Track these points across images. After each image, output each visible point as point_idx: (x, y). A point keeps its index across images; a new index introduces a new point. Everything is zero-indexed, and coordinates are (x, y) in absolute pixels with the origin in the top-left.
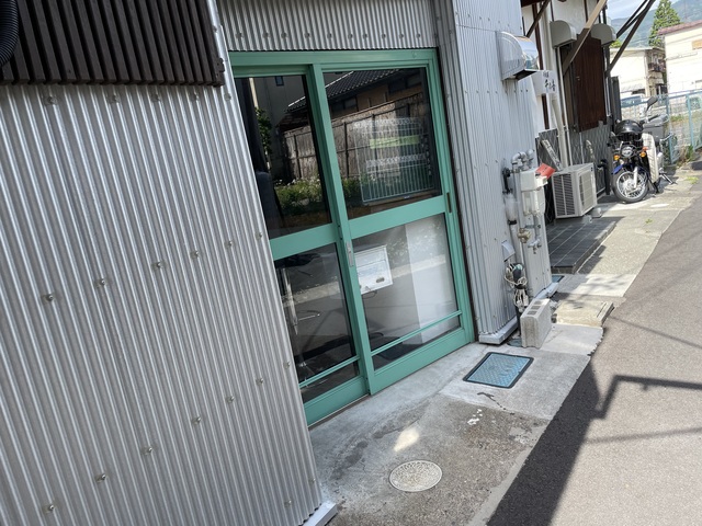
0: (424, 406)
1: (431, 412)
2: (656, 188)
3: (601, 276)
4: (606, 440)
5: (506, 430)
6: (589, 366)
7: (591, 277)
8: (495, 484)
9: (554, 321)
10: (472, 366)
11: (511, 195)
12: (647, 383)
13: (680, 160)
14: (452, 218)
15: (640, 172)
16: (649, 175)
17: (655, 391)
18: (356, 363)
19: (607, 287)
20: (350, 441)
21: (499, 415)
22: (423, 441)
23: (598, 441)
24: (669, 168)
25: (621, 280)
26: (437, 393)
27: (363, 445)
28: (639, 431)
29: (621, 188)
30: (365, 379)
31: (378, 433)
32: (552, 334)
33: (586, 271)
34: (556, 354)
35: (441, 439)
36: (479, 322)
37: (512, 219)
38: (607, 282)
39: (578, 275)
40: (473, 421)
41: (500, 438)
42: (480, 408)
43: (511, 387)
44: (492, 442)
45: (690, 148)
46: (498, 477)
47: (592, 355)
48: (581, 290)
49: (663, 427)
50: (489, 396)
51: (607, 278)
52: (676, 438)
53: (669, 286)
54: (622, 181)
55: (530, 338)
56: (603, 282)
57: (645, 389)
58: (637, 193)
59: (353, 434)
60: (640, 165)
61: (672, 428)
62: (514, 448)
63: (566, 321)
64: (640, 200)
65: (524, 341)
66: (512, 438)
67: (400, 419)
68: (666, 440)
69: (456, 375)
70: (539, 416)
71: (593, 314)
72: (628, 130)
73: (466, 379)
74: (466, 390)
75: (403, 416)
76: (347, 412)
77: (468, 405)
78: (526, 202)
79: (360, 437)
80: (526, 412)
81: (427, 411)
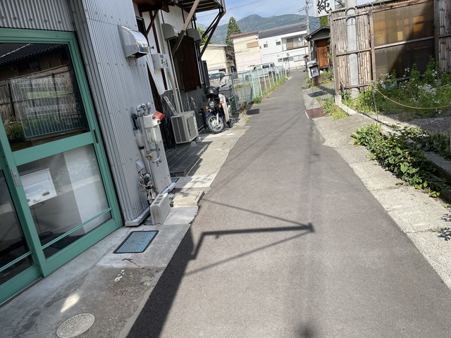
0: (84, 276)
1: (89, 279)
2: (228, 125)
3: (199, 176)
4: (196, 271)
5: (139, 279)
6: (190, 230)
7: (194, 177)
8: (130, 316)
9: (172, 206)
10: (120, 243)
11: (138, 131)
12: (218, 234)
13: (241, 109)
14: (99, 147)
15: (219, 116)
16: (224, 118)
17: (222, 238)
18: (30, 257)
19: (202, 182)
20: (26, 314)
21: (135, 271)
22: (82, 301)
23: (191, 273)
24: (235, 114)
25: (209, 178)
26: (94, 266)
27: (36, 314)
28: (213, 262)
29: (211, 125)
30: (38, 267)
31: (48, 303)
32: (170, 214)
33: (192, 174)
34: (172, 226)
35: (95, 296)
36: (124, 213)
37: (141, 146)
38: (201, 180)
39: (187, 177)
40: (118, 279)
41: (135, 285)
42: (123, 269)
43: (143, 251)
44: (129, 289)
45: (246, 103)
46: (132, 311)
47: (191, 223)
48: (188, 185)
49: (225, 257)
50: (129, 260)
51: (202, 177)
52: (231, 262)
53: (232, 179)
54: (211, 121)
55: (157, 219)
56: (199, 180)
57: (217, 237)
58: (219, 128)
59: (28, 308)
60: (219, 112)
61: (229, 256)
62: (143, 289)
63: (179, 205)
64: (221, 132)
65: (153, 221)
66: (142, 283)
67: (66, 289)
68: (226, 264)
69: (109, 250)
70: (160, 266)
71: (193, 199)
72: (211, 92)
73: (115, 252)
74: (115, 259)
75: (69, 287)
76: (24, 294)
77: (116, 269)
78: (149, 135)
79: (34, 309)
80: (152, 265)
81: (87, 279)
